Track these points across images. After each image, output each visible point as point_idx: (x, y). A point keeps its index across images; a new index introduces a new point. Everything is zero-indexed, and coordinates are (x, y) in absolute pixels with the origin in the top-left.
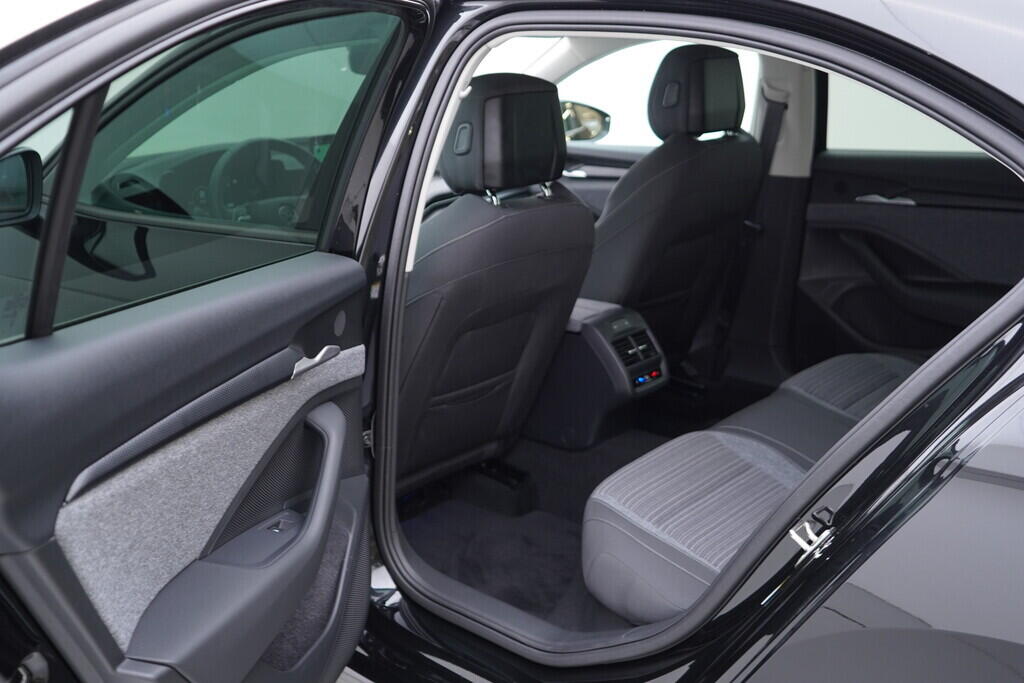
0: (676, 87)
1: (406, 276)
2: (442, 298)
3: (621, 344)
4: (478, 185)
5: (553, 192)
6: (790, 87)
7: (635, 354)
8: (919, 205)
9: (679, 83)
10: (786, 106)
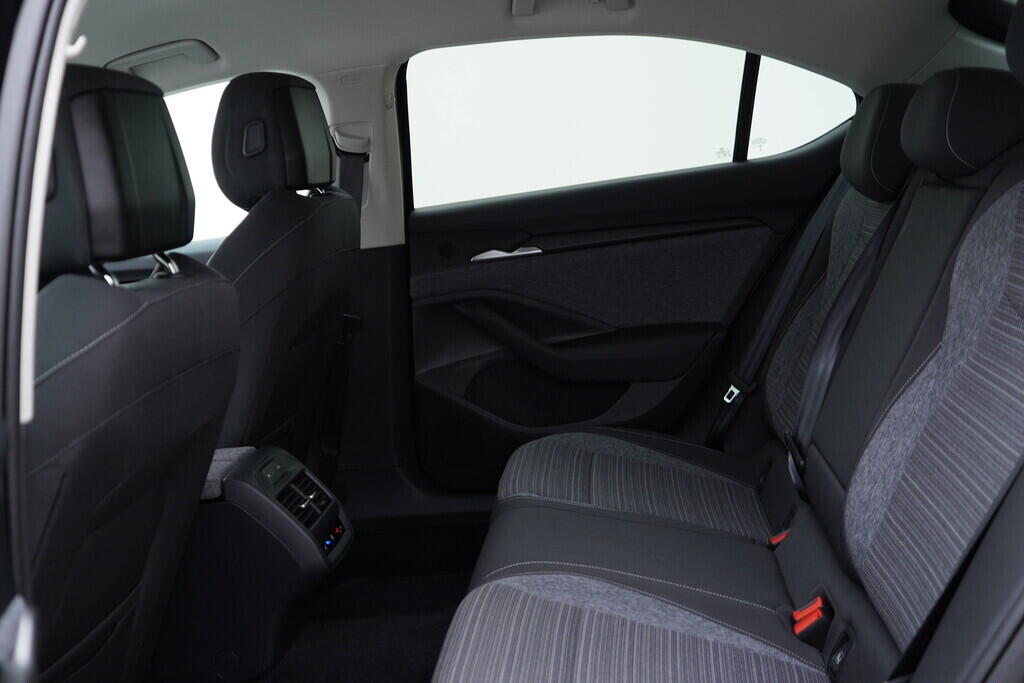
0: (260, 126)
1: (23, 432)
2: (64, 475)
3: (287, 498)
4: (80, 254)
5: (179, 267)
6: (371, 132)
7: (308, 508)
8: (545, 252)
9: (264, 122)
10: (365, 157)
